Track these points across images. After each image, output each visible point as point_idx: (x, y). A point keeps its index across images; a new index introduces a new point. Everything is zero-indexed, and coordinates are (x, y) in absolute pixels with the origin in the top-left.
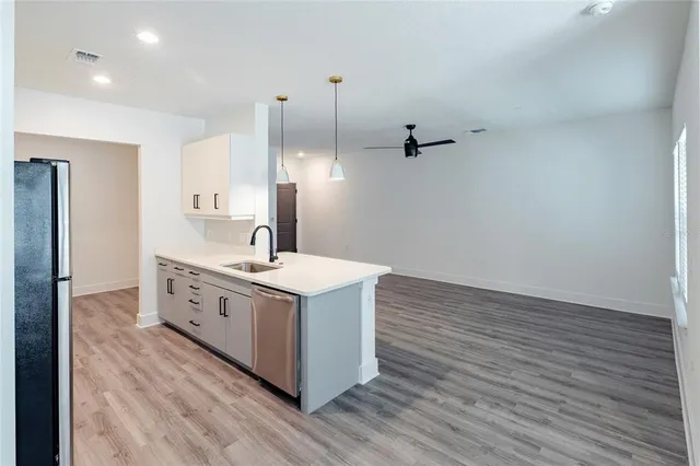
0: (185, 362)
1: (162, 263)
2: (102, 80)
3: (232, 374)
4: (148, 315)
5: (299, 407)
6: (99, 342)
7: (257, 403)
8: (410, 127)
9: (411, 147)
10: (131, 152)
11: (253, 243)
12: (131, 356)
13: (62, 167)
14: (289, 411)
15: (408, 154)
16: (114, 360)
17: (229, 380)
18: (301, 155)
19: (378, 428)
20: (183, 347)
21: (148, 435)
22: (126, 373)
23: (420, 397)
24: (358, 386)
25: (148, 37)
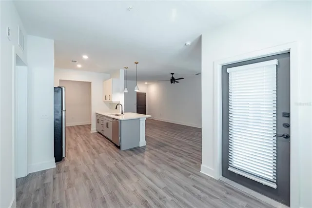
0: (99, 139)
1: (97, 115)
2: (79, 66)
3: (109, 142)
4: (94, 129)
5: (120, 149)
6: (80, 135)
7: (111, 148)
8: (173, 74)
9: (173, 80)
10: (89, 84)
11: (116, 108)
12: (87, 138)
13: (63, 88)
14: (118, 150)
15: (172, 82)
16: (82, 138)
17: (107, 144)
18: (146, 83)
19: (136, 154)
20: (100, 137)
21: (84, 151)
22: (84, 141)
23: (152, 150)
24: (139, 147)
25: (85, 57)
